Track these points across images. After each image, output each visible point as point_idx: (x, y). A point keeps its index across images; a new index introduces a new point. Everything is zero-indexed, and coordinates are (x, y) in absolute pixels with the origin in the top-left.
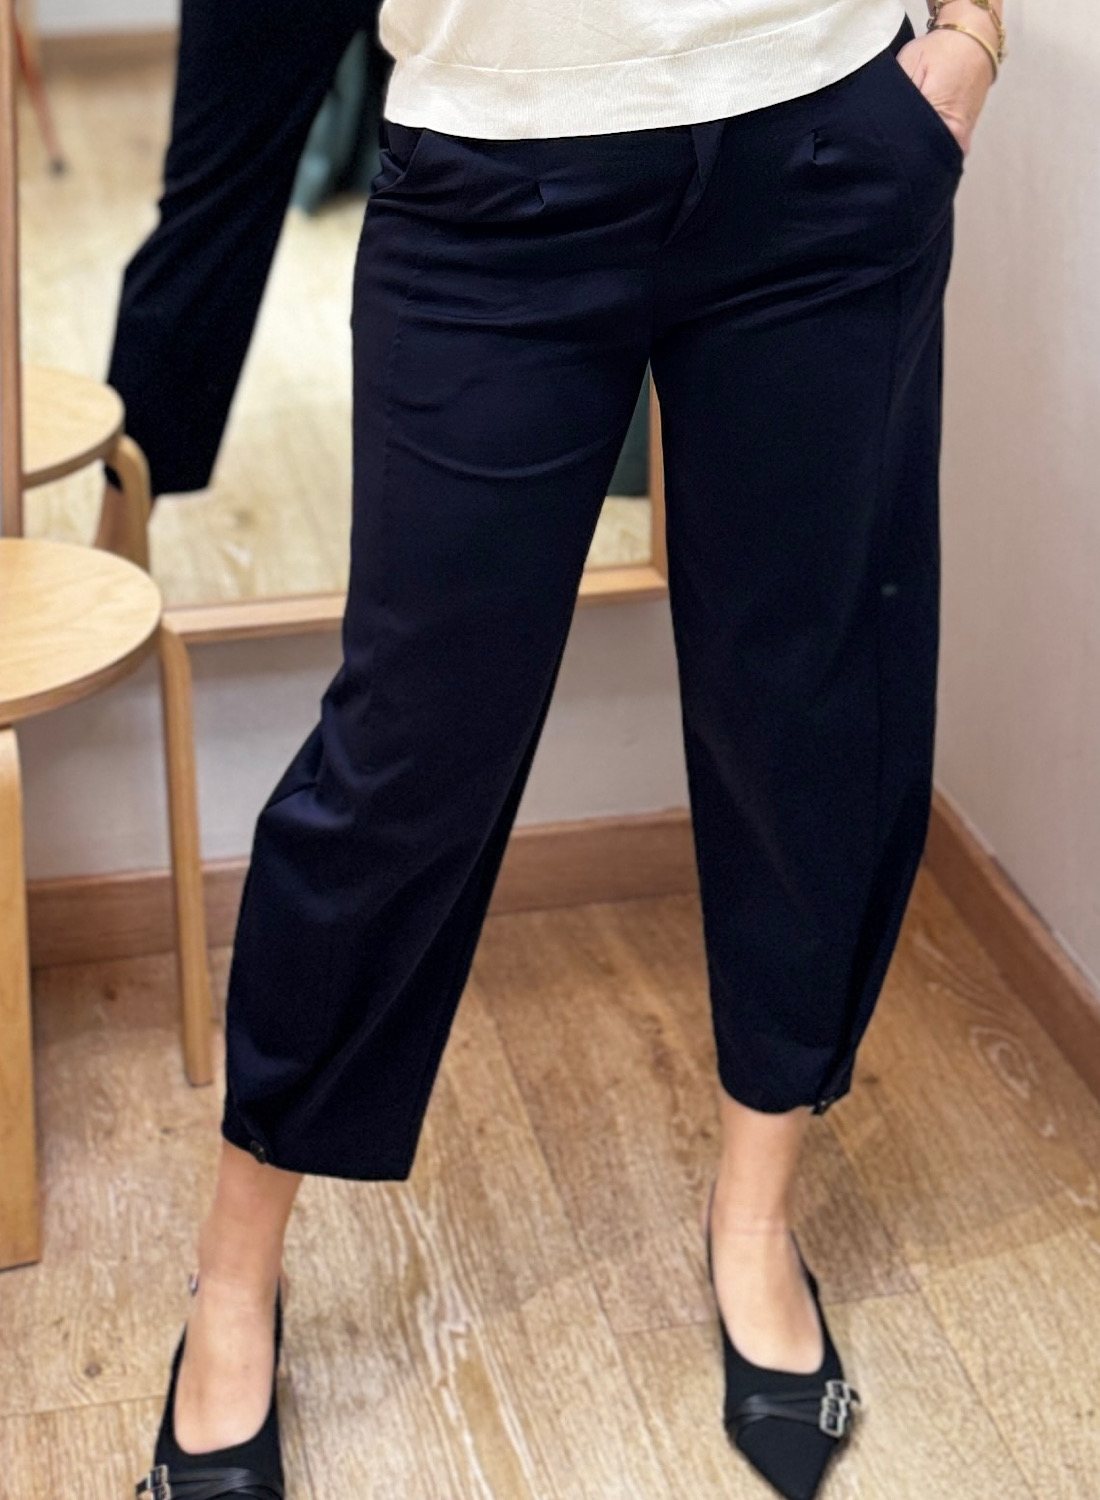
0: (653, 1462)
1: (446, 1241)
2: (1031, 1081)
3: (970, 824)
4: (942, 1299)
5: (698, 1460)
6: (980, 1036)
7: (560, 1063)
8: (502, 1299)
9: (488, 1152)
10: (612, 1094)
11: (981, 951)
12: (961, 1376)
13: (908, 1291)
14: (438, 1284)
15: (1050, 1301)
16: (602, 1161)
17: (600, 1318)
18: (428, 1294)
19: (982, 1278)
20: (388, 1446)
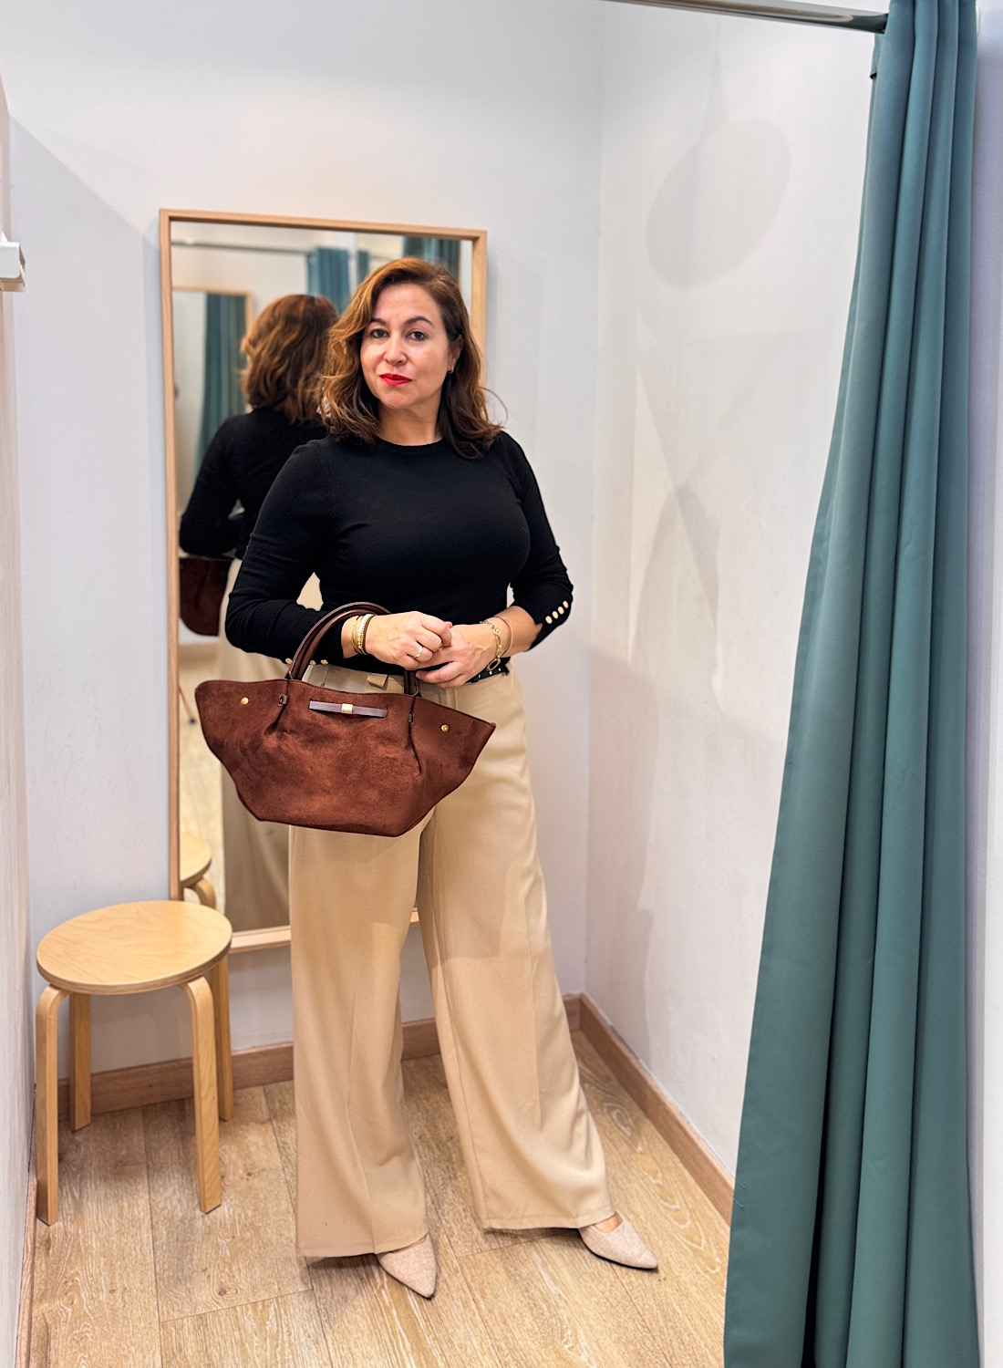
0: (478, 1316)
2: (631, 1127)
3: (601, 1012)
5: (497, 1314)
6: (608, 1107)
7: (425, 1131)
10: (449, 1144)
11: (607, 1068)
15: (645, 1228)
16: (447, 1176)
17: (450, 1251)
20: (359, 1318)
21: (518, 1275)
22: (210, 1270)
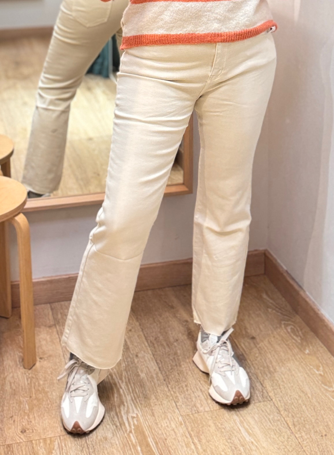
1: (129, 389)
2: (301, 337)
3: (279, 261)
4: (279, 403)
6: (285, 324)
7: (159, 335)
8: (147, 406)
9: (140, 362)
10: (175, 344)
11: (283, 299)
12: (286, 425)
13: (269, 400)
14: (127, 402)
15: (311, 402)
16: (174, 364)
17: (177, 411)
18: (124, 405)
19: (290, 396)
20: (115, 451)
21: (224, 428)
22: (15, 418)
